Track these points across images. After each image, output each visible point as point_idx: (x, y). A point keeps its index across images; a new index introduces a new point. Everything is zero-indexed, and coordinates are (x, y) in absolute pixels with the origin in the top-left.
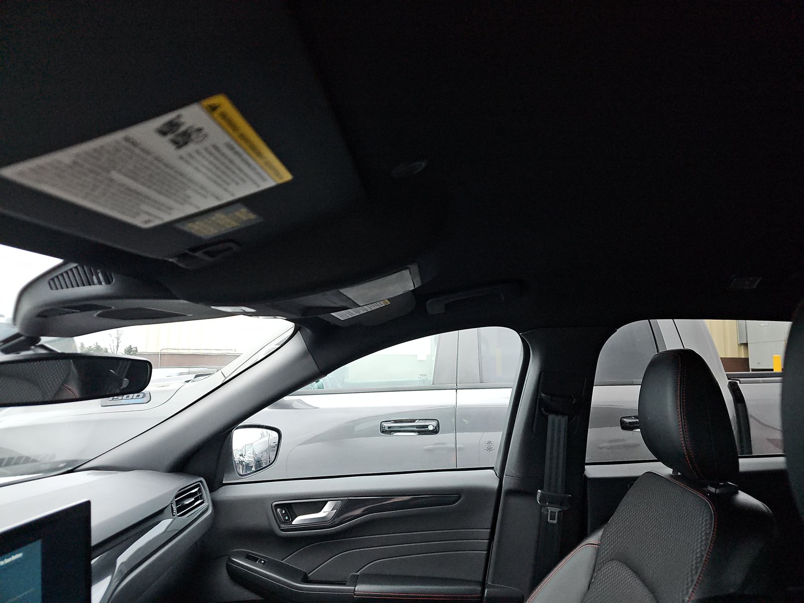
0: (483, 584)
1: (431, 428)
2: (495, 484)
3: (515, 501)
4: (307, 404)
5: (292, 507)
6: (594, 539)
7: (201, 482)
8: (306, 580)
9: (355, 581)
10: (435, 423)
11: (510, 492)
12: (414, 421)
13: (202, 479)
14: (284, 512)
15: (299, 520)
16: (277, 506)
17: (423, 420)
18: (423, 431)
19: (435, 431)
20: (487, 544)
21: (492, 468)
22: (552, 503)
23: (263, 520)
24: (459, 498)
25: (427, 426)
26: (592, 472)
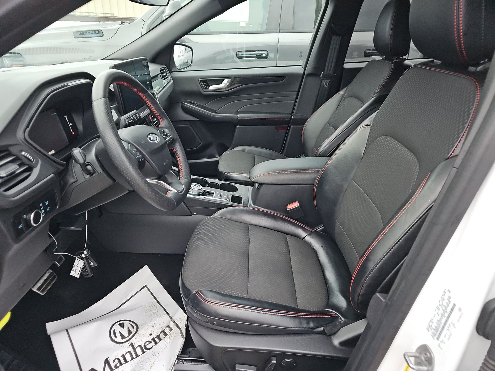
0: (292, 114)
1: (264, 55)
2: (302, 72)
3: (310, 79)
4: (192, 41)
5: (207, 82)
6: (342, 91)
7: (165, 67)
8: (216, 113)
9: (238, 113)
10: (266, 53)
11: (309, 75)
12: (255, 51)
13: (165, 66)
14: (204, 84)
15: (212, 87)
16: (201, 81)
17: (260, 51)
18: (260, 58)
19: (266, 58)
20: (294, 103)
21: (301, 65)
22: (327, 78)
23: (196, 87)
24: (285, 78)
25: (262, 54)
26: (346, 66)
